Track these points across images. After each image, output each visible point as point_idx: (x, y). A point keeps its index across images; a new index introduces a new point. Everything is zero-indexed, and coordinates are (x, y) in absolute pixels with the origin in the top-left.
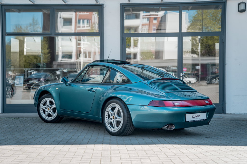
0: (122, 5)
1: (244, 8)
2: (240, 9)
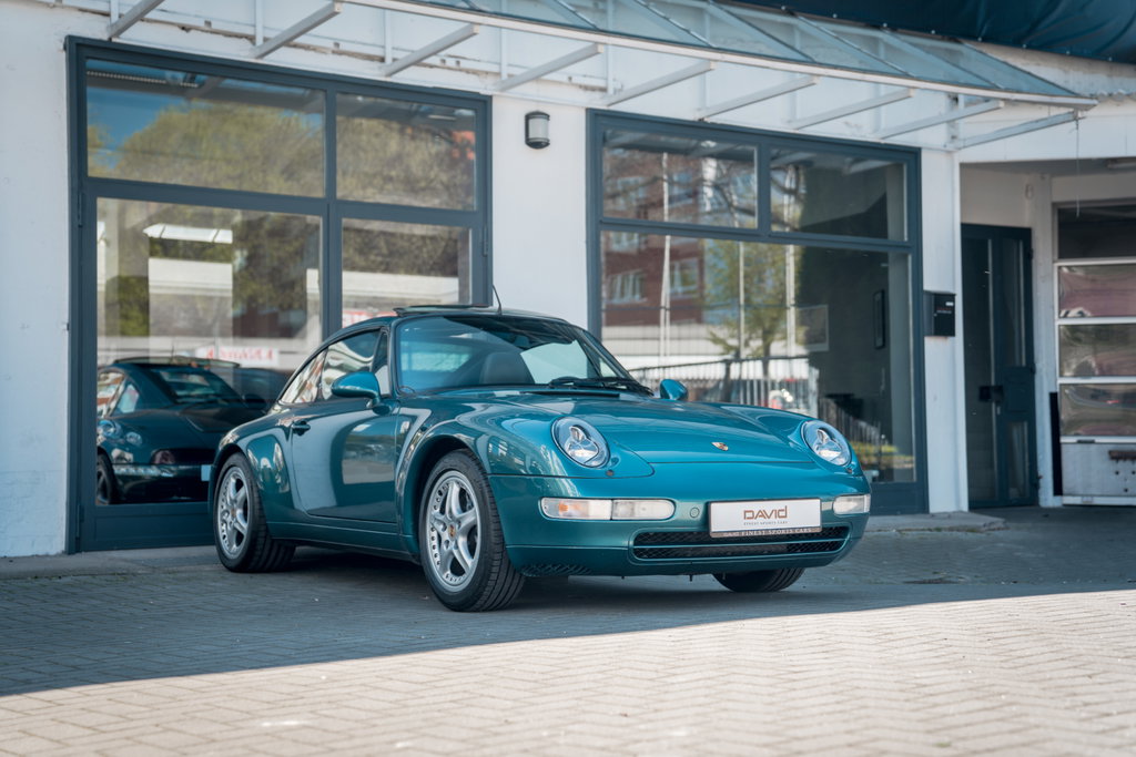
0: (78, 45)
1: (546, 132)
2: (531, 136)
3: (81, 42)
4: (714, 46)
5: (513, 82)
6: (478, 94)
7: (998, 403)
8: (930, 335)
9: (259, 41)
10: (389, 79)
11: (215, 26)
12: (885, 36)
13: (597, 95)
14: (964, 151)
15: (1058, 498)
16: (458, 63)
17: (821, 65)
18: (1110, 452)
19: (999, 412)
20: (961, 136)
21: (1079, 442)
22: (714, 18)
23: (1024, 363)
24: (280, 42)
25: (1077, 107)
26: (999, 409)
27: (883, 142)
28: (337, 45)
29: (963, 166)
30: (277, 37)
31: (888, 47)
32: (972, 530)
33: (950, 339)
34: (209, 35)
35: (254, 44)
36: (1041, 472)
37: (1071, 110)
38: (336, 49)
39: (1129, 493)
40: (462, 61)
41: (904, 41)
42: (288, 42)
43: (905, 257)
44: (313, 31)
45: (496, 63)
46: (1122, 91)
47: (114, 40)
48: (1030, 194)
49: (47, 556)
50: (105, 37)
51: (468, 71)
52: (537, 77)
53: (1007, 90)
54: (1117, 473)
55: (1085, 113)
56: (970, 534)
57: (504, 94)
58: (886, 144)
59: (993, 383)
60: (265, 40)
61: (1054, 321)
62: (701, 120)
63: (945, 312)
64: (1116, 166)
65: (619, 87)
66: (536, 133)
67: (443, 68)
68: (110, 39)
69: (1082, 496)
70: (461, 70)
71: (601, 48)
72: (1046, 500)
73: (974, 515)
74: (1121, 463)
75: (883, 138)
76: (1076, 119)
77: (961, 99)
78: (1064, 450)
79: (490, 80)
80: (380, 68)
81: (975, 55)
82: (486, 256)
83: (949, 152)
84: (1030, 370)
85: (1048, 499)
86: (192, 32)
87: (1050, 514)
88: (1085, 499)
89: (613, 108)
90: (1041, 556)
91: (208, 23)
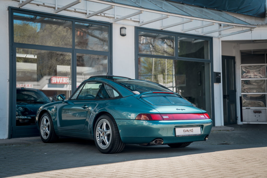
0: (11, 9)
1: (125, 32)
2: (122, 33)
3: (12, 8)
4: (169, 12)
5: (118, 20)
6: (109, 22)
7: (228, 99)
8: (215, 83)
9: (56, 9)
10: (88, 19)
11: (45, 4)
12: (205, 10)
13: (137, 23)
14: (223, 38)
15: (242, 122)
16: (104, 15)
17: (193, 17)
18: (254, 111)
19: (228, 101)
20: (222, 34)
21: (246, 109)
22: (165, 5)
23: (234, 89)
24: (63, 9)
25: (252, 28)
26: (228, 100)
27: (204, 35)
28: (75, 10)
29: (222, 41)
30: (62, 8)
31: (205, 12)
32: (228, 131)
33: (219, 84)
34: (44, 7)
35: (55, 9)
36: (238, 116)
37: (250, 28)
38: (75, 11)
39: (258, 121)
40: (105, 14)
41: (210, 11)
42: (65, 9)
43: (209, 63)
44: (72, 7)
45: (113, 15)
46: (260, 24)
47: (20, 8)
48: (235, 48)
49: (3, 139)
50: (18, 7)
51: (106, 17)
52: (124, 19)
53: (236, 23)
54: (255, 116)
55: (253, 29)
56: (228, 132)
57: (115, 23)
58: (205, 36)
59: (227, 94)
60: (58, 8)
61: (240, 79)
62: (162, 30)
63: (218, 77)
64: (256, 42)
65: (143, 21)
66: (123, 32)
67: (100, 16)
68: (19, 8)
69: (247, 122)
70: (105, 16)
71: (142, 12)
72: (239, 123)
73: (225, 127)
74: (256, 114)
75: (204, 34)
76: (251, 30)
77: (222, 25)
78: (243, 110)
79: (112, 19)
80: (85, 16)
81: (225, 15)
82: (111, 63)
83: (219, 38)
84: (235, 91)
85: (239, 122)
86: (40, 6)
87: (241, 126)
88: (248, 122)
89: (141, 26)
90: (247, 137)
91: (44, 4)
